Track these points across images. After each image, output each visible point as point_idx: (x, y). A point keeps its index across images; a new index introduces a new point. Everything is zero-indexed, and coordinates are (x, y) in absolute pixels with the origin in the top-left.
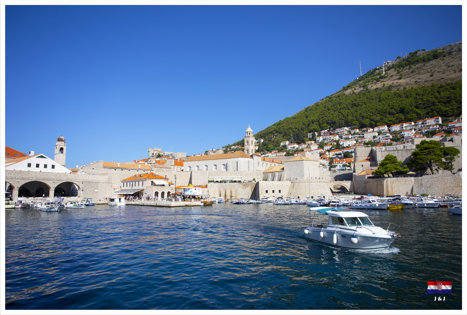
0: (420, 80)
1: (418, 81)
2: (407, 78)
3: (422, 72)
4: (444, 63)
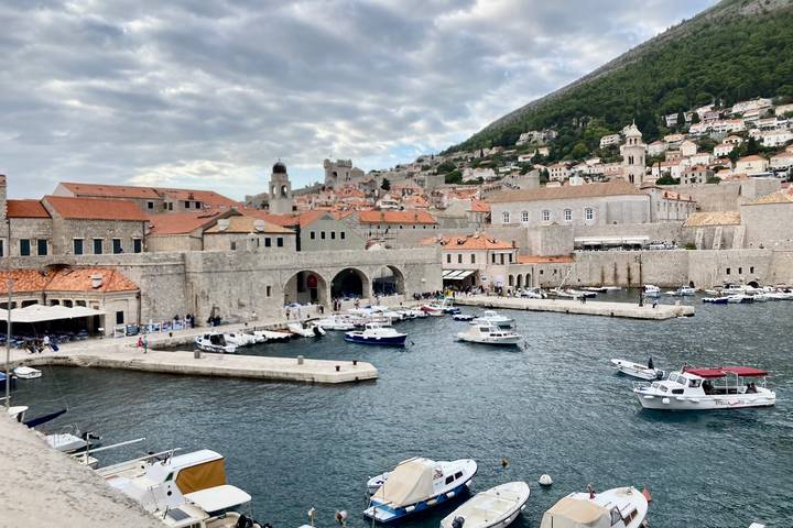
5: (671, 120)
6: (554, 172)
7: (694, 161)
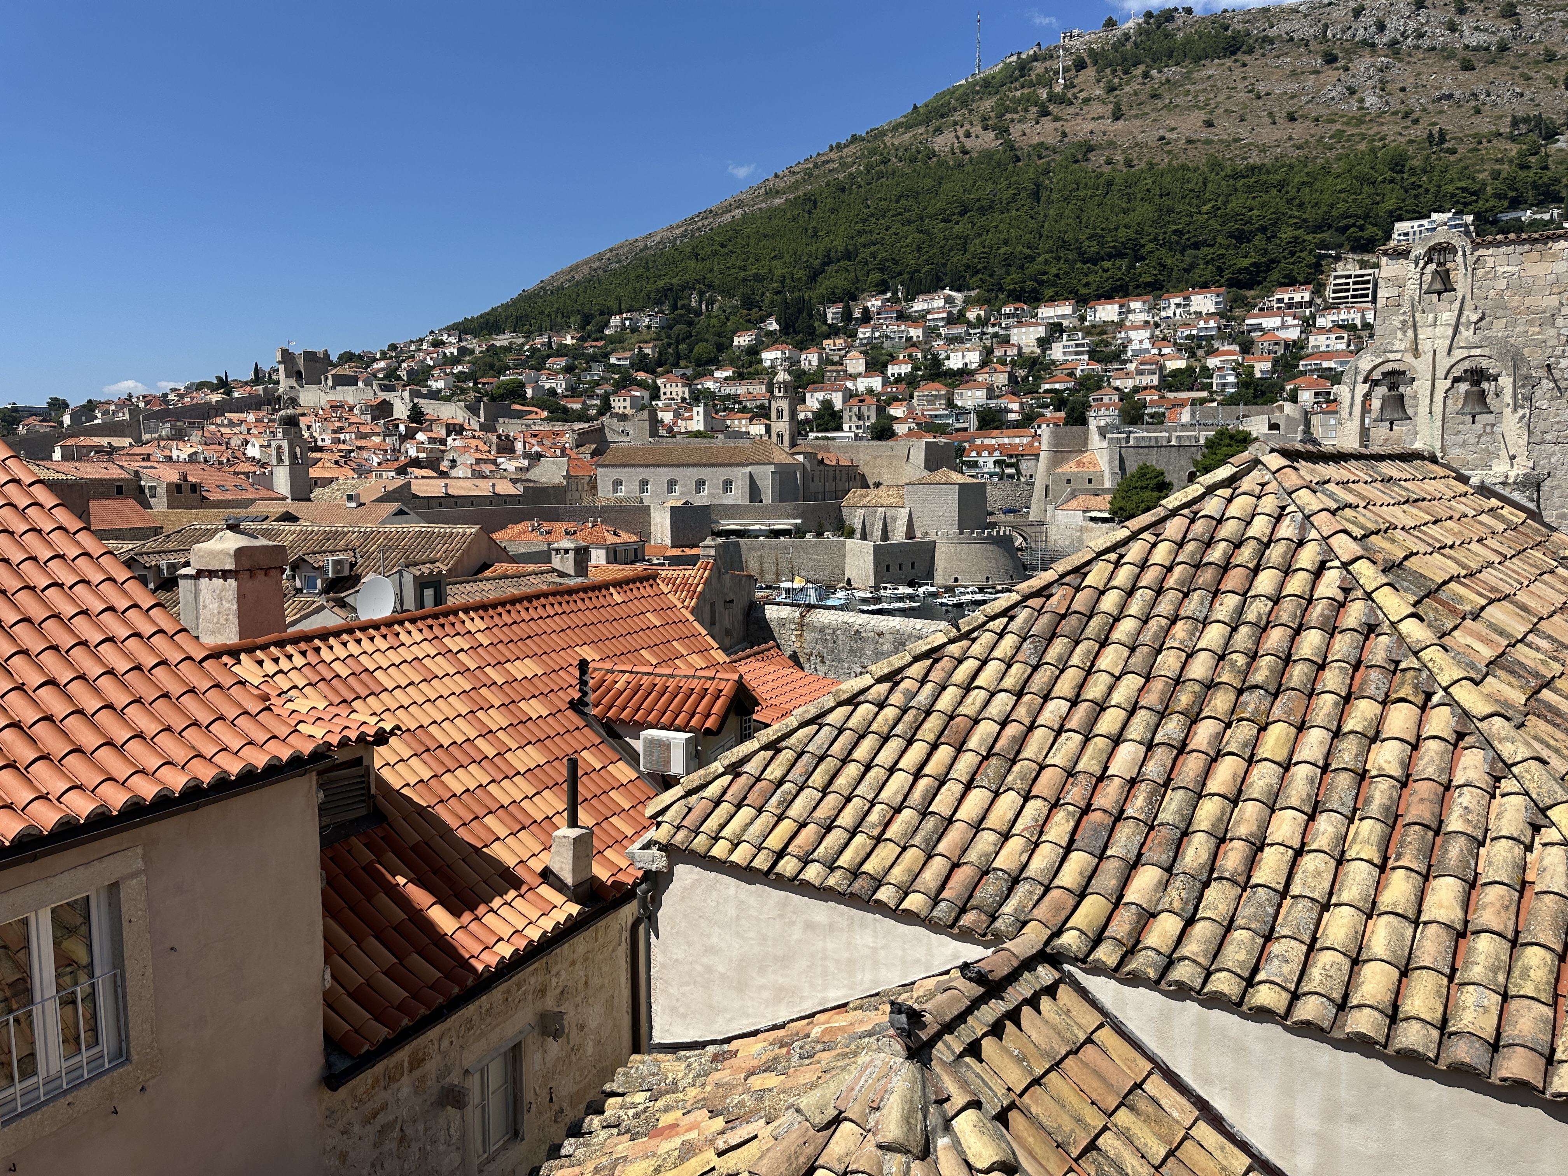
0: (1174, 136)
1: (1168, 135)
2: (1136, 116)
3: (1180, 100)
4: (1245, 78)
5: (832, 313)
6: (668, 390)
7: (862, 385)
